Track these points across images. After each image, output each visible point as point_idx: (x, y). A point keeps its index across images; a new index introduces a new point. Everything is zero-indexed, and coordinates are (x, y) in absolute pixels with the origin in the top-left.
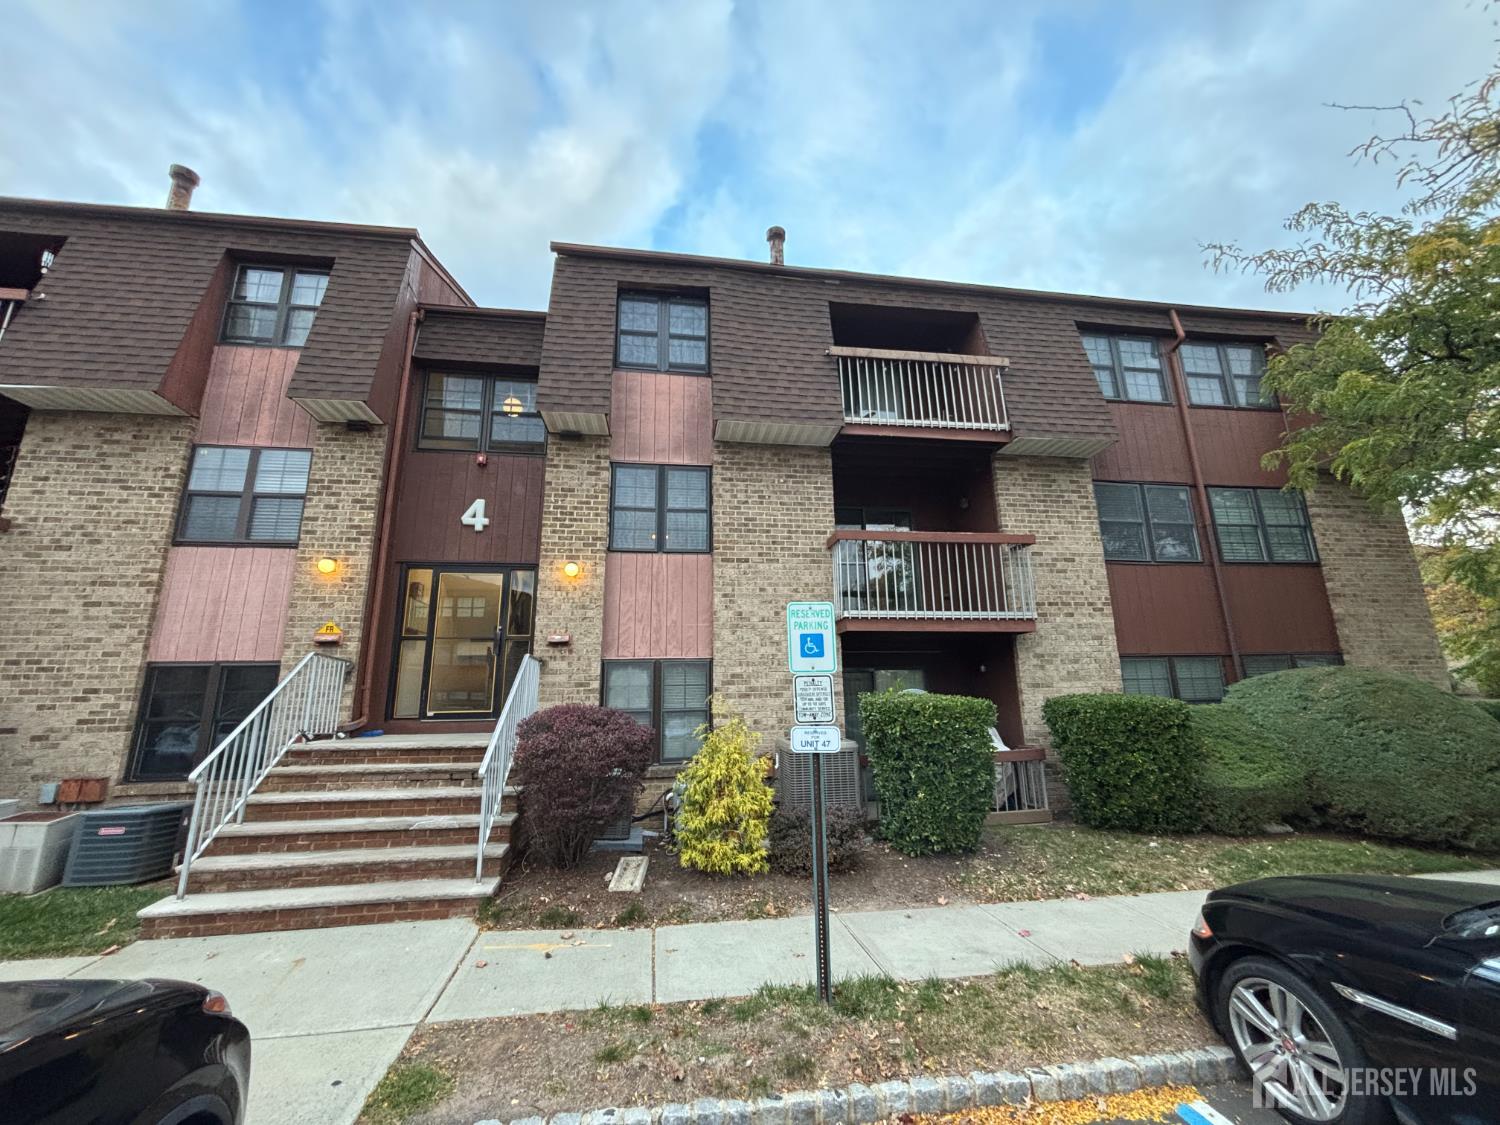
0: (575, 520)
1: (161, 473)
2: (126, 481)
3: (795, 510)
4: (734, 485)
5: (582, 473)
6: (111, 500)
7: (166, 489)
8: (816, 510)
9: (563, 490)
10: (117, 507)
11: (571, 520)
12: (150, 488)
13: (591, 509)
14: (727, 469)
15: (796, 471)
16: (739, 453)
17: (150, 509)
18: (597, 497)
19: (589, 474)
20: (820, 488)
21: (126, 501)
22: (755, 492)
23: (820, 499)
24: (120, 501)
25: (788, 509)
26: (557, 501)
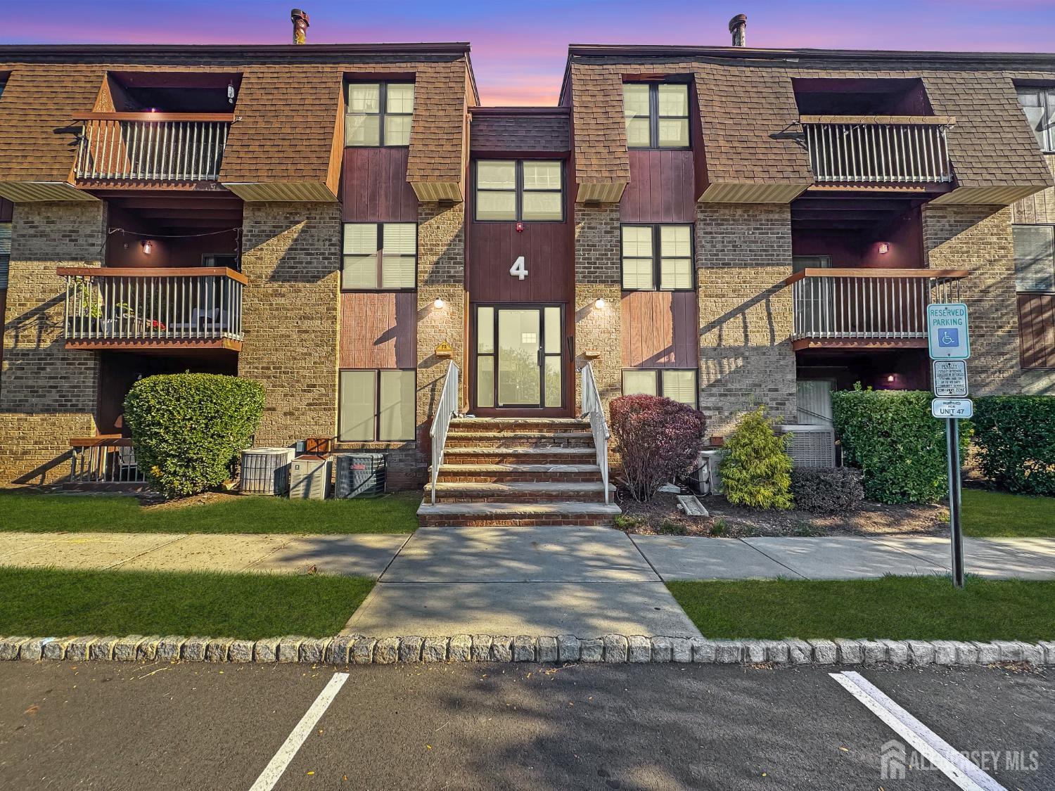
0: (598, 268)
1: (327, 243)
2: (308, 249)
3: (761, 256)
4: (713, 237)
5: (601, 232)
6: (302, 263)
7: (332, 254)
8: (778, 255)
9: (588, 245)
10: (306, 267)
11: (594, 268)
12: (323, 254)
13: (608, 259)
14: (708, 224)
15: (761, 225)
16: (716, 212)
17: (325, 267)
18: (612, 250)
19: (606, 232)
20: (781, 238)
21: (310, 263)
22: (730, 242)
23: (781, 246)
24: (307, 263)
25: (755, 255)
26: (584, 255)
